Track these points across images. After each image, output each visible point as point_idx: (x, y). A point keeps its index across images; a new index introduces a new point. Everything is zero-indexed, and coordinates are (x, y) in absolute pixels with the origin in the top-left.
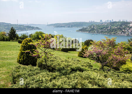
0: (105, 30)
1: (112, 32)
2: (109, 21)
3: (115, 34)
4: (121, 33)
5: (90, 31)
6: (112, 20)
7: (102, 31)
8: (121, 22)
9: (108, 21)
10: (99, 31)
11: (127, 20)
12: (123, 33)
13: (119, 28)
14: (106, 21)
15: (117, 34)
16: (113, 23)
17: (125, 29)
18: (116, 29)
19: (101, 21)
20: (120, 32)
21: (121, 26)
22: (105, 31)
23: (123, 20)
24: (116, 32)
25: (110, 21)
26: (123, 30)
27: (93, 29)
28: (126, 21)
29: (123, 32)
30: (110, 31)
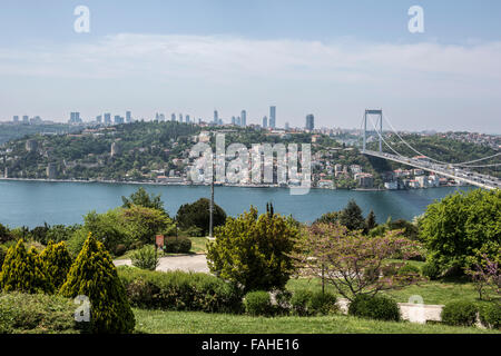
0: (94, 161)
1: (127, 168)
2: (113, 119)
3: (140, 178)
4: (167, 174)
5: (18, 167)
6: (128, 114)
7: (77, 168)
8: (164, 125)
9: (108, 116)
10: (63, 167)
11: (188, 117)
12: (172, 171)
13: (156, 152)
14: (99, 118)
15: (147, 179)
16: (129, 130)
17: (180, 157)
18: (143, 154)
19: (75, 116)
20: (162, 171)
21: (164, 140)
22: (93, 165)
23: (173, 115)
24: (146, 172)
25: (117, 117)
26: (175, 161)
27: (33, 159)
28: (184, 121)
29: (172, 167)
30: (118, 165)
